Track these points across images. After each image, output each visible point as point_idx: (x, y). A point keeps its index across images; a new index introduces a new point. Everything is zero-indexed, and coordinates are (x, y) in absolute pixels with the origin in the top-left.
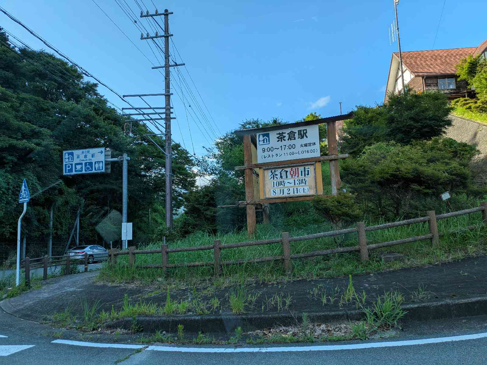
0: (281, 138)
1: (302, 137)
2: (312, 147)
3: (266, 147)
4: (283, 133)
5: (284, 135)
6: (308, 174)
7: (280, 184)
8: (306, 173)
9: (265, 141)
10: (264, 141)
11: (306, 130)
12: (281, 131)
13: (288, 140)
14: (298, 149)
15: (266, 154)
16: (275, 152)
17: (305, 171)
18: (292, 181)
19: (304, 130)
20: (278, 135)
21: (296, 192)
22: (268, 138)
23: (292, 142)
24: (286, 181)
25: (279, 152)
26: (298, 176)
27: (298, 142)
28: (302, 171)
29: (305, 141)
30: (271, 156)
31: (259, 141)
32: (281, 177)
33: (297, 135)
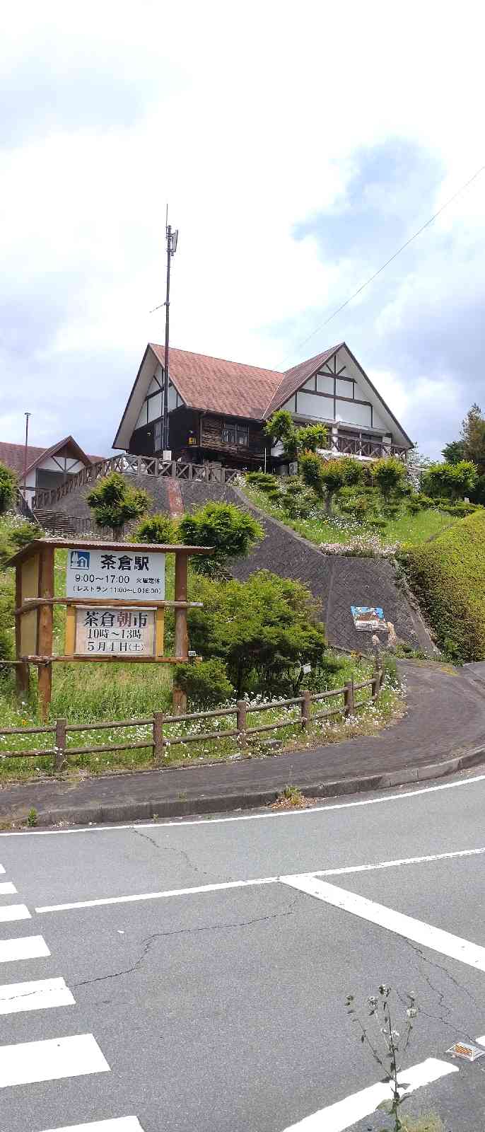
0: (108, 564)
1: (141, 568)
2: (155, 586)
3: (82, 573)
4: (111, 557)
5: (113, 559)
6: (144, 625)
7: (100, 633)
8: (143, 622)
9: (82, 564)
10: (79, 562)
11: (147, 558)
12: (109, 553)
13: (119, 568)
14: (133, 585)
15: (82, 584)
16: (97, 583)
17: (140, 619)
18: (119, 631)
19: (144, 558)
20: (104, 559)
21: (123, 648)
22: (86, 560)
23: (125, 573)
24: (111, 630)
25: (102, 584)
26: (129, 626)
27: (134, 574)
28: (135, 619)
29: (144, 574)
30: (89, 588)
31: (72, 562)
32: (103, 623)
33: (133, 563)
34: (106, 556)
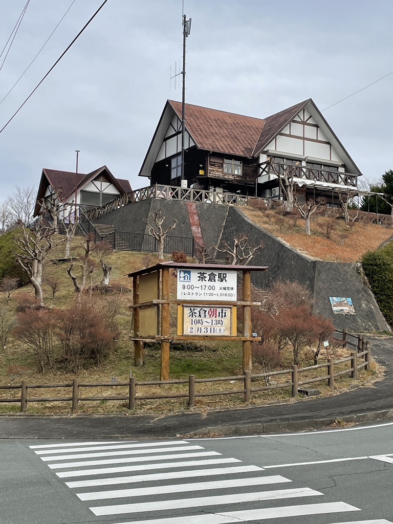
0: (202, 278)
1: (222, 281)
2: (230, 292)
3: (186, 284)
4: (204, 273)
5: (205, 275)
6: (225, 316)
7: (198, 322)
8: (224, 315)
9: (186, 278)
10: (184, 277)
11: (226, 274)
12: (202, 271)
13: (209, 281)
14: (217, 291)
15: (186, 291)
16: (195, 290)
17: (222, 313)
18: (209, 320)
19: (223, 274)
20: (199, 275)
21: (212, 331)
22: (189, 276)
23: (212, 284)
24: (204, 320)
25: (199, 291)
26: (216, 317)
27: (217, 284)
28: (219, 313)
29: (224, 284)
30: (191, 294)
31: (180, 277)
32: (200, 316)
33: (217, 278)
34: (200, 273)
